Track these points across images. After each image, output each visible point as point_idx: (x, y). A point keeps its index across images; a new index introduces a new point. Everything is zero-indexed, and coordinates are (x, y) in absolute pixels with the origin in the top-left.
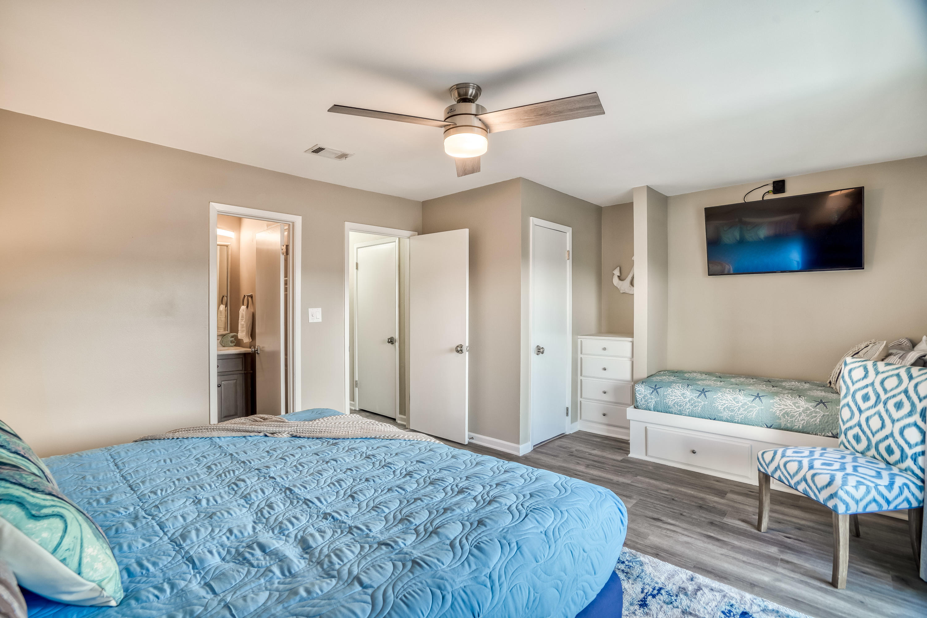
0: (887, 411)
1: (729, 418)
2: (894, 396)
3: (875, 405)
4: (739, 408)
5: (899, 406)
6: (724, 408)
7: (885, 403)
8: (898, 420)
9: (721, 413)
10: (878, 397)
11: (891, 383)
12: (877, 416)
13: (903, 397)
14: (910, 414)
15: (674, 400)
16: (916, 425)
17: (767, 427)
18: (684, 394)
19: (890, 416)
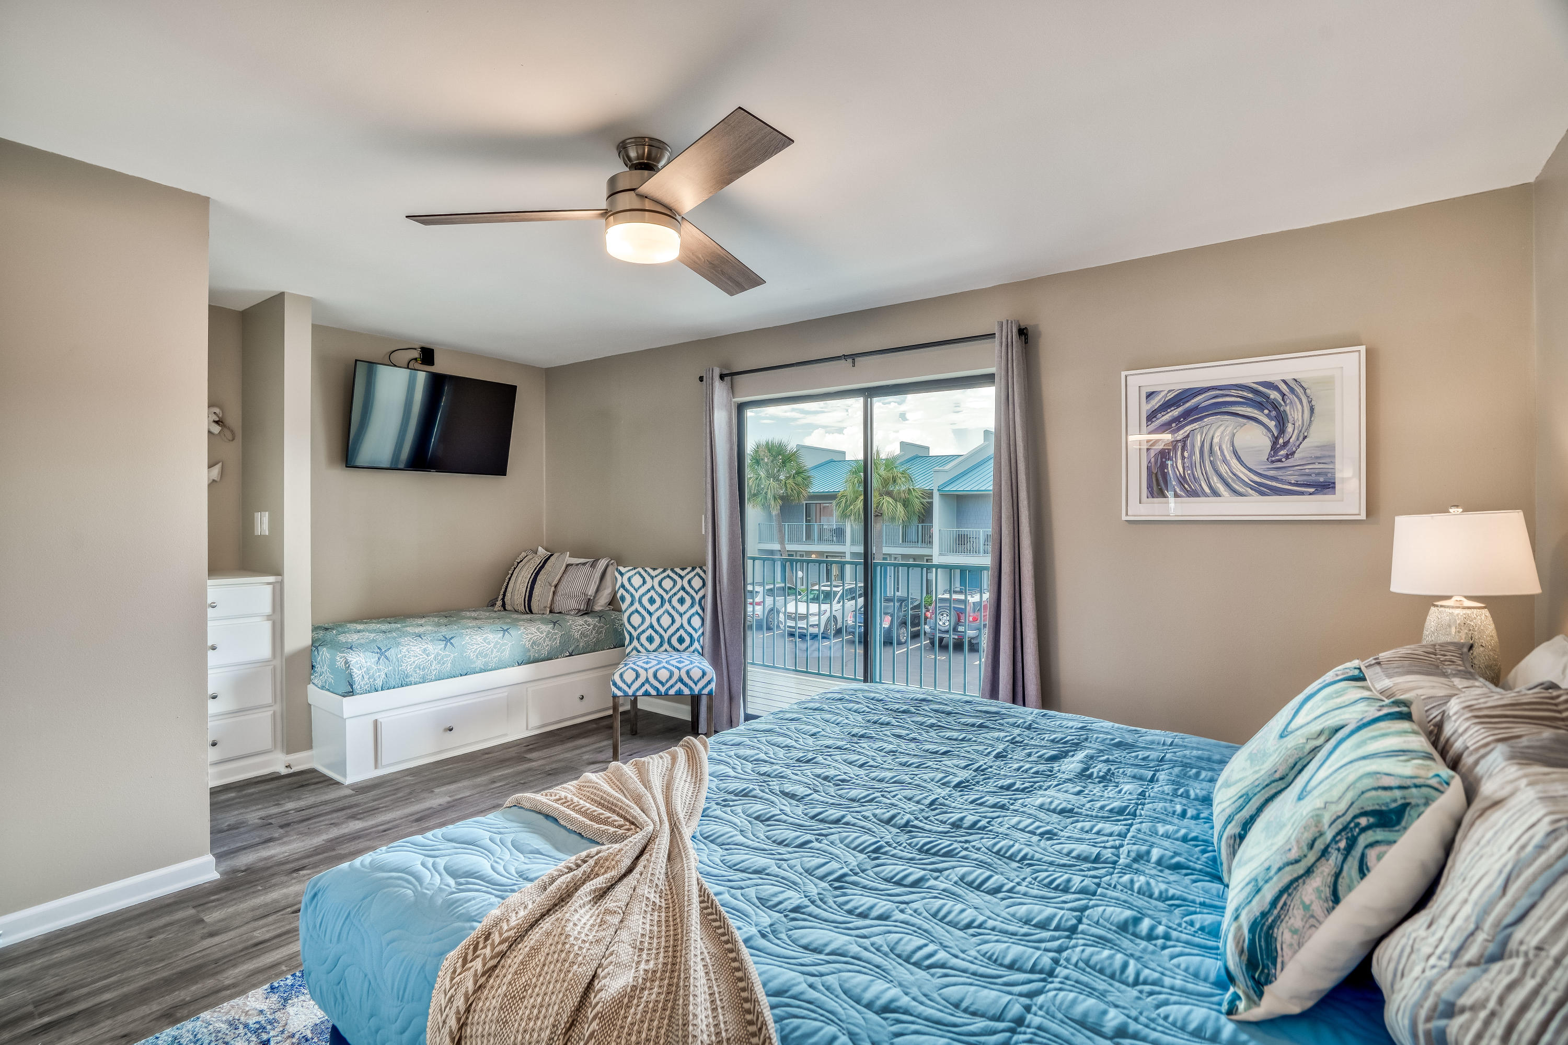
0: (673, 608)
1: (482, 667)
2: (675, 594)
3: (662, 605)
4: (492, 650)
5: (682, 601)
6: (477, 656)
7: (670, 602)
8: (685, 613)
9: (474, 662)
10: (662, 598)
11: (667, 584)
12: (666, 614)
13: (682, 593)
14: (692, 606)
15: (414, 662)
16: (697, 613)
17: (519, 665)
18: (425, 650)
19: (677, 611)
